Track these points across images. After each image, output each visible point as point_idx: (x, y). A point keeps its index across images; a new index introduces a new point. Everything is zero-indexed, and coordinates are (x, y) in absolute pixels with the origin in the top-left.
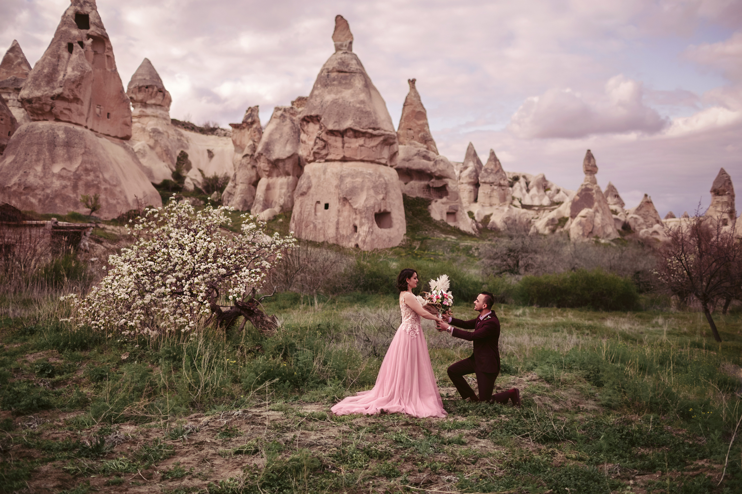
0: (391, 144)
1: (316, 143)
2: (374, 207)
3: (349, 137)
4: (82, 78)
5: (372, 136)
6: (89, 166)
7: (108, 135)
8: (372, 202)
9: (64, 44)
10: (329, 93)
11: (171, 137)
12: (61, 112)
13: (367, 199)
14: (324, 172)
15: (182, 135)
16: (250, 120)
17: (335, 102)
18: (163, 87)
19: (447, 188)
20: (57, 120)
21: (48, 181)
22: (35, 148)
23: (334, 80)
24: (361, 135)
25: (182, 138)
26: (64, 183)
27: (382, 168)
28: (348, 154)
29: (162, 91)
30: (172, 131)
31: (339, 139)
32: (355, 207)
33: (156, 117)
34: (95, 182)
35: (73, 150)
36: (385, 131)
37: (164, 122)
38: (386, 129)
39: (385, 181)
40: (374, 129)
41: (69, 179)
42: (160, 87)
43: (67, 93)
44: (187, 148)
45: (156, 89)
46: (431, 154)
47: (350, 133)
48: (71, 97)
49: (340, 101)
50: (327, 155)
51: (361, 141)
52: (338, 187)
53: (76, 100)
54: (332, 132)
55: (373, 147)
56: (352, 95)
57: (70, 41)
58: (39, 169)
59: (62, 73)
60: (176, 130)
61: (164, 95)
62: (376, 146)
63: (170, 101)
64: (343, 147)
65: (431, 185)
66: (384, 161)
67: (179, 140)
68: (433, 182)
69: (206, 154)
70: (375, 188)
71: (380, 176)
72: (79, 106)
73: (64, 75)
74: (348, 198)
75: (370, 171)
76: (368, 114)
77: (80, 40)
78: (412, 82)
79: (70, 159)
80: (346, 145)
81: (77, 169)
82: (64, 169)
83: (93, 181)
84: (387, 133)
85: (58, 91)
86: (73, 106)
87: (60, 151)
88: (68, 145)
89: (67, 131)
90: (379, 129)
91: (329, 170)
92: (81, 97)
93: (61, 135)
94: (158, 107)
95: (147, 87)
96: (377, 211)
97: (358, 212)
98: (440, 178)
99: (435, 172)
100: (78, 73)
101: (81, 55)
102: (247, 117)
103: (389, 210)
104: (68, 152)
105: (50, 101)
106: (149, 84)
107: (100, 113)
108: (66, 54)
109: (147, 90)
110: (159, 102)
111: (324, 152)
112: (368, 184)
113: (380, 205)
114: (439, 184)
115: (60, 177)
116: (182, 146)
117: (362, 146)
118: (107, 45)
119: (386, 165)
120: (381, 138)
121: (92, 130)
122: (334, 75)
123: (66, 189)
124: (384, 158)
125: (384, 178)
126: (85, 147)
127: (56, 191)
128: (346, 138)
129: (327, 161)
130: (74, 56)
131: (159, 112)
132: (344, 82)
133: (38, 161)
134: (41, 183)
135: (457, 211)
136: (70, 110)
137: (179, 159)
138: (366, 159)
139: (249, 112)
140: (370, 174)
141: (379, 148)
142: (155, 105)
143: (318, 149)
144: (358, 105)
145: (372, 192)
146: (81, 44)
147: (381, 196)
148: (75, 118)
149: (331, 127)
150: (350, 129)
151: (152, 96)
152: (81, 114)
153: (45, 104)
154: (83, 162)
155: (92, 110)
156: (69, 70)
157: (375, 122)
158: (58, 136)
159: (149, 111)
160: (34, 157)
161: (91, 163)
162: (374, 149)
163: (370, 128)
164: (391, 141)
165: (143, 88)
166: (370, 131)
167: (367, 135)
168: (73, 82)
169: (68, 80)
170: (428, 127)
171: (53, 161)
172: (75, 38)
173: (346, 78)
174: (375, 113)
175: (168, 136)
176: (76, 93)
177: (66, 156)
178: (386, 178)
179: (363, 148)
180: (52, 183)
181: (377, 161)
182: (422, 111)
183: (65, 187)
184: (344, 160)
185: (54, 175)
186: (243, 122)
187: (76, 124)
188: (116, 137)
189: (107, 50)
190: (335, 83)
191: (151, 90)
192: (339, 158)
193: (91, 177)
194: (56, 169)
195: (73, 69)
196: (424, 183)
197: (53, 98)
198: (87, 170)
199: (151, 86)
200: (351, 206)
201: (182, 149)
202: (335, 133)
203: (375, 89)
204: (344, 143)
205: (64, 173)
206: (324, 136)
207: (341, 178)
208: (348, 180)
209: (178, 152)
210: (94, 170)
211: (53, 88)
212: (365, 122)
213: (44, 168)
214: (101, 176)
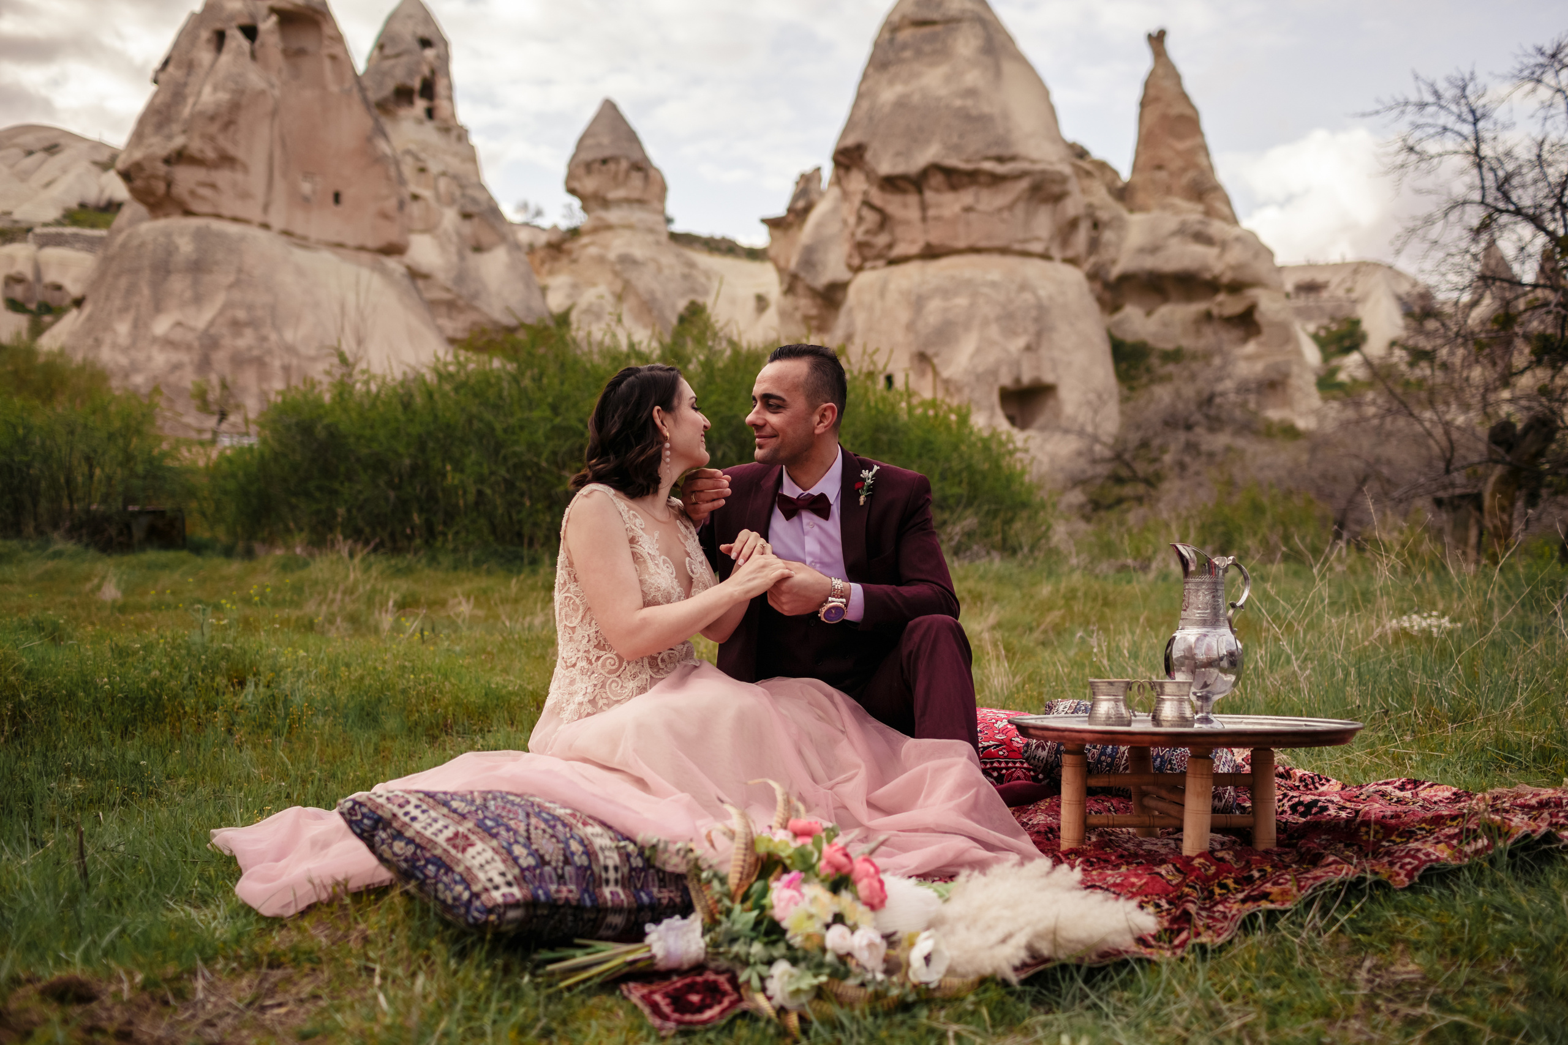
0: (1058, 198)
1: (860, 219)
2: (994, 372)
3: (938, 190)
4: (235, 107)
5: (996, 180)
6: (241, 315)
7: (340, 245)
8: (991, 357)
9: (205, 34)
10: (891, 82)
11: (667, 272)
12: (193, 193)
13: (978, 351)
14: (882, 293)
15: (691, 265)
16: (801, 204)
17: (901, 104)
18: (646, 159)
19: (1257, 316)
20: (188, 213)
21: (140, 356)
22: (123, 282)
23: (904, 47)
24: (965, 180)
25: (695, 272)
26: (176, 357)
27: (1032, 269)
28: (936, 236)
29: (642, 167)
30: (670, 258)
31: (913, 199)
32: (946, 374)
33: (630, 227)
34: (256, 352)
35: (207, 279)
36: (1033, 161)
37: (650, 238)
38: (1035, 154)
39: (1038, 298)
40: (1000, 159)
41: (189, 348)
42: (636, 156)
43: (196, 145)
44: (706, 292)
45: (624, 165)
46: (1217, 228)
47: (937, 180)
48: (210, 154)
49: (916, 98)
50: (890, 246)
51: (967, 197)
52: (910, 327)
53: (226, 160)
54: (891, 183)
55: (1000, 210)
56: (948, 79)
57: (219, 26)
58: (123, 328)
59: (190, 101)
60: (678, 256)
61: (646, 178)
62: (1011, 207)
63: (664, 188)
64: (924, 219)
65: (1216, 311)
66: (1037, 247)
67: (686, 277)
68: (1220, 304)
69: (751, 304)
70: (1008, 320)
71: (1024, 287)
72: (239, 176)
73: (195, 104)
74: (930, 351)
75: (995, 275)
76: (981, 121)
77: (245, 21)
78: (1157, 40)
79: (198, 300)
80: (931, 213)
81: (212, 323)
82: (179, 324)
83: (250, 348)
84: (1038, 167)
85: (179, 141)
86: (223, 177)
87: (178, 284)
88: (198, 267)
89: (200, 236)
90: (1013, 158)
91: (892, 286)
92: (240, 153)
93: (186, 247)
94: (636, 206)
95: (604, 161)
96: (1006, 380)
97: (952, 389)
98: (1236, 288)
99: (1222, 274)
100: (223, 96)
101: (239, 53)
102: (796, 198)
103: (1048, 378)
104: (196, 283)
105: (162, 169)
106: (607, 153)
107: (314, 192)
108: (205, 56)
109: (604, 168)
110: (636, 194)
111: (882, 240)
112: (986, 310)
113: (1017, 364)
114: (1232, 306)
115: (168, 343)
116: (693, 290)
117: (968, 209)
118: (327, 30)
119: (1046, 256)
120: (1024, 184)
121: (287, 233)
122: (906, 34)
123: (178, 374)
124: (1038, 239)
125: (1034, 292)
126: (240, 270)
127: (155, 378)
128: (929, 195)
129: (893, 262)
130: (225, 58)
131: (637, 215)
132: (927, 48)
133: (125, 309)
134: (123, 361)
135: (1287, 376)
136: (213, 186)
137: (682, 319)
138: (983, 244)
139: (801, 185)
140: (994, 285)
141: (1020, 210)
142: (629, 201)
143: (867, 232)
144: (958, 103)
145: (994, 331)
146: (250, 32)
147: (1021, 342)
148: (230, 206)
149: (886, 167)
150: (935, 168)
151: (617, 181)
152: (245, 195)
153: (154, 176)
154: (228, 305)
155: (280, 185)
156: (207, 90)
157: (1002, 141)
158: (177, 248)
159: (613, 216)
160: (118, 303)
161: (250, 308)
162: (1006, 215)
163: (987, 158)
164: (1056, 189)
165: (596, 166)
166: (988, 166)
167: (982, 179)
168: (212, 118)
169: (201, 114)
170: (1207, 155)
171: (158, 308)
172: (232, 17)
173: (934, 38)
174: (1006, 116)
175: (660, 270)
176: (223, 142)
177: (188, 294)
178: (1042, 293)
179: (972, 216)
180: (149, 359)
181: (1017, 247)
182: (1188, 112)
183: (177, 367)
184: (931, 253)
185: (155, 340)
186: (790, 210)
187: (235, 220)
188: (361, 248)
189: (326, 42)
190: (907, 54)
191: (612, 166)
192: (914, 249)
193: (246, 340)
194: (162, 326)
195: (215, 89)
196: (1198, 307)
197: (167, 161)
198: (236, 326)
199: (615, 159)
200: (936, 373)
201: (692, 297)
202: (901, 184)
203: (1020, 59)
204: (924, 207)
205: (178, 335)
206: (877, 197)
207: (918, 303)
208: (935, 305)
209: (682, 304)
210: (253, 323)
211: (170, 137)
212: (975, 143)
213: (135, 325)
214: (273, 337)
